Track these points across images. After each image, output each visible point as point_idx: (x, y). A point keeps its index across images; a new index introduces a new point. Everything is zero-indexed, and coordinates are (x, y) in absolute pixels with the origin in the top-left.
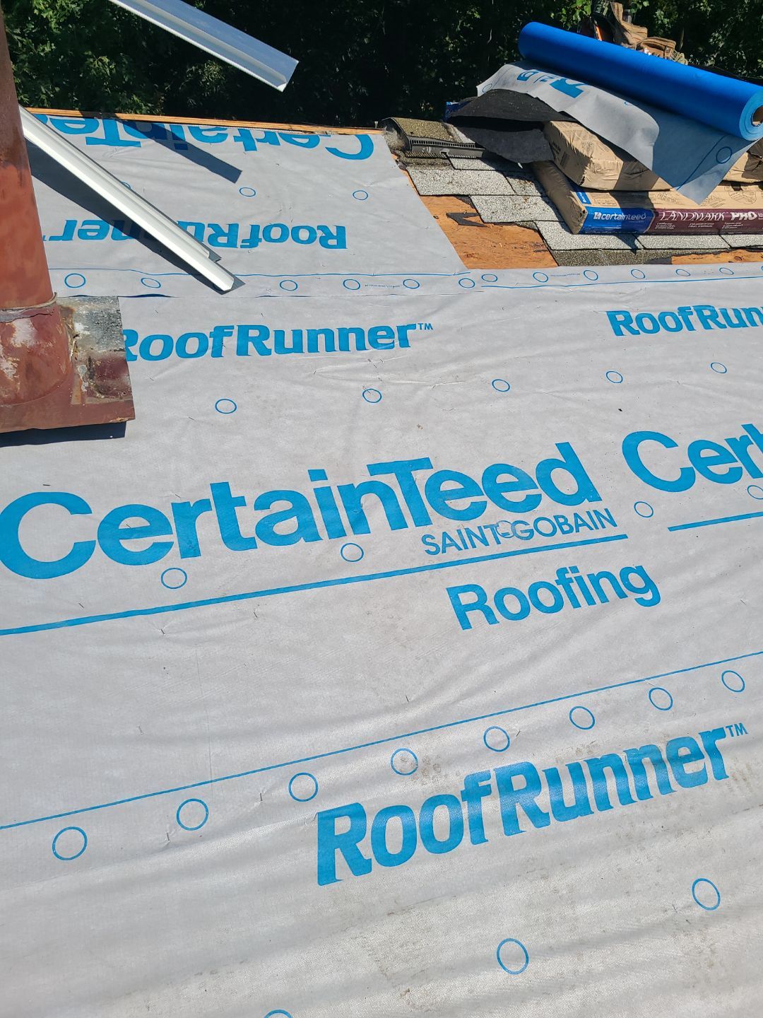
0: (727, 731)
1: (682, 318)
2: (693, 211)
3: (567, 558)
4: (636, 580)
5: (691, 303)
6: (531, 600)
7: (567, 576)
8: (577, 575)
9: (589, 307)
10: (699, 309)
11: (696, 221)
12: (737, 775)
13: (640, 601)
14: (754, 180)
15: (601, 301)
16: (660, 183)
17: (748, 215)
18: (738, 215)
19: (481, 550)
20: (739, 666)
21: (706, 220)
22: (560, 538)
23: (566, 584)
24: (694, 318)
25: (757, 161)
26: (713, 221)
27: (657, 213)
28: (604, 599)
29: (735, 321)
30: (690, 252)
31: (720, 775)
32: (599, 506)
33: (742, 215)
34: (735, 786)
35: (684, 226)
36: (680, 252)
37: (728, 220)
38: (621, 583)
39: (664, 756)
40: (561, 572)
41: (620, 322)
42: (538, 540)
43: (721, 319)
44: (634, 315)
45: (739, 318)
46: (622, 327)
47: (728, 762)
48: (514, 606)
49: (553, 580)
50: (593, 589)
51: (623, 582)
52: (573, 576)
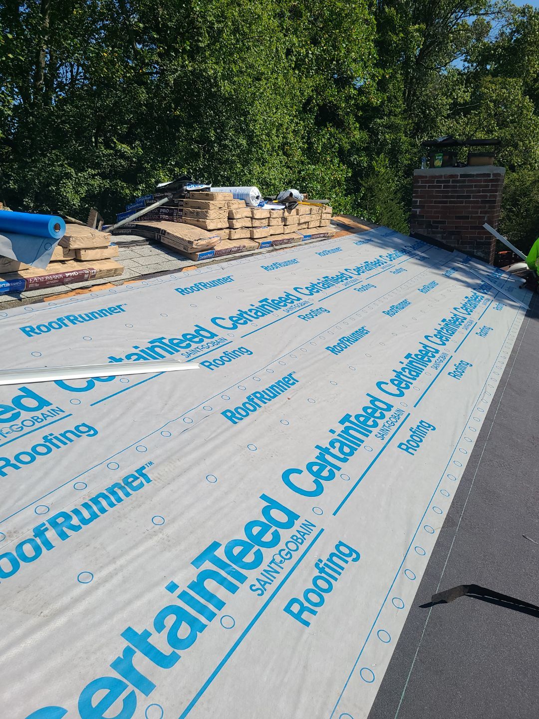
0: (146, 466)
1: (61, 323)
2: (45, 276)
3: (46, 431)
4: (82, 429)
5: (63, 315)
6: (34, 454)
7: (49, 438)
8: (53, 436)
9: (8, 328)
10: (68, 317)
11: (48, 280)
12: (156, 479)
13: (89, 436)
14: (70, 258)
15: (13, 324)
16: (22, 265)
17: (74, 273)
18: (69, 274)
20: (141, 443)
21: (54, 279)
22: (37, 425)
23: (50, 441)
24: (66, 321)
25: (68, 249)
26: (58, 279)
27: (26, 279)
28: (71, 441)
29: (88, 319)
30: (52, 295)
31: (148, 481)
32: (53, 407)
33: (71, 274)
34: (156, 482)
35: (43, 284)
36: (47, 296)
37: (65, 277)
39: (123, 485)
40: (45, 438)
41: (29, 331)
42: (26, 430)
43: (80, 319)
44: (35, 327)
45: (88, 317)
46: (31, 333)
47: (150, 476)
48: (27, 458)
49: (42, 442)
50: (64, 439)
51: (78, 432)
52: (52, 437)
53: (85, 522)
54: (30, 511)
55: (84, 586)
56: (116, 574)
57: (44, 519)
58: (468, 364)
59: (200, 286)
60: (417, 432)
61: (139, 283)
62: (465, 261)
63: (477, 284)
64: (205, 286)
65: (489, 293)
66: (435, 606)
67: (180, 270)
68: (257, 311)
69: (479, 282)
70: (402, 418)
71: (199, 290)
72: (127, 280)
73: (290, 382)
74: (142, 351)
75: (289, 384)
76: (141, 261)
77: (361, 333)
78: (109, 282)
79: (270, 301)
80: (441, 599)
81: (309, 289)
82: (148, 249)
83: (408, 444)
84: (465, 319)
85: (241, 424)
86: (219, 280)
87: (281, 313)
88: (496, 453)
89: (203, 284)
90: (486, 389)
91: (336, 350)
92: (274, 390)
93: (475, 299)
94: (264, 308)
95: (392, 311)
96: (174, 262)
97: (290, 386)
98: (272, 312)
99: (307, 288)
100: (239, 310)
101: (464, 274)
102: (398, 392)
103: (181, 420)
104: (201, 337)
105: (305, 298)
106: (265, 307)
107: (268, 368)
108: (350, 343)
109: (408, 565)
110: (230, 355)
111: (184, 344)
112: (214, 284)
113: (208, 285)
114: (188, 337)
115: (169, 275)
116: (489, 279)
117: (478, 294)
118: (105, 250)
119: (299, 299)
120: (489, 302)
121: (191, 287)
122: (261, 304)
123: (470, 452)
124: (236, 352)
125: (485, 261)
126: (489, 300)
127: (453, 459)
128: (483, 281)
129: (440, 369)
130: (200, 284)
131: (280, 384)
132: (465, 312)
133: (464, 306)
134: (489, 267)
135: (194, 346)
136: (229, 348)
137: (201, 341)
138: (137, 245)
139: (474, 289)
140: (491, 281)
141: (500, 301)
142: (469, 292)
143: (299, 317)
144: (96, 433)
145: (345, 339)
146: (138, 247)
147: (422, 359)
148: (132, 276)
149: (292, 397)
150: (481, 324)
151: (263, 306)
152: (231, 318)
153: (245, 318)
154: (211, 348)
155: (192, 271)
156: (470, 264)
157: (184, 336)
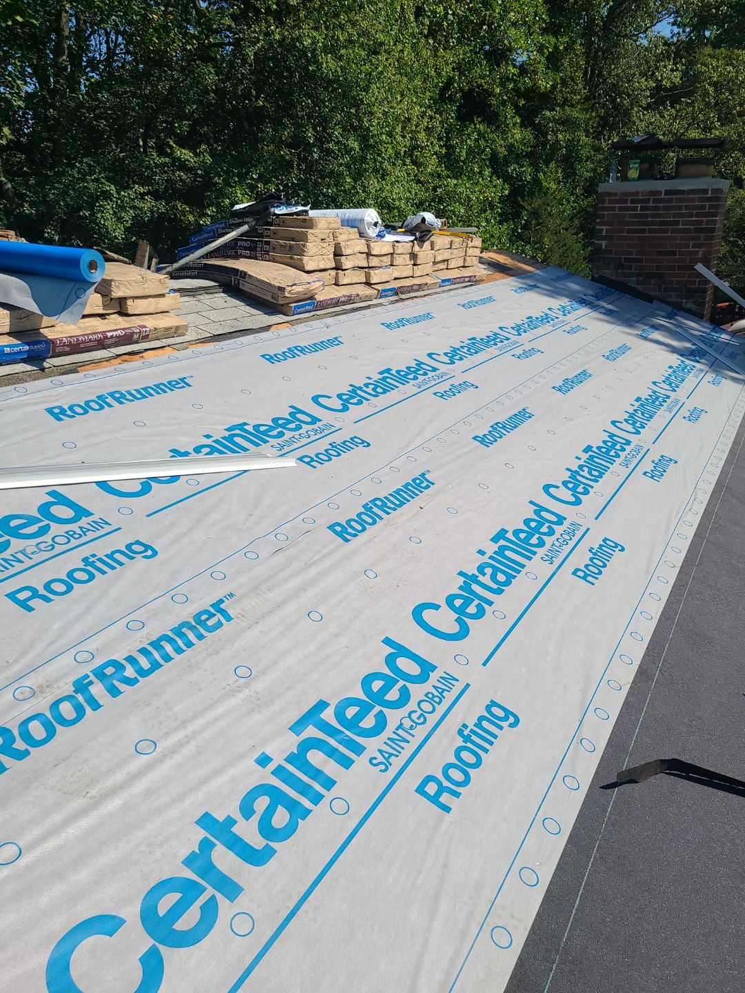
0: (224, 599)
1: (102, 402)
2: (79, 336)
3: (86, 551)
4: (136, 548)
5: (104, 392)
6: (70, 581)
7: (90, 560)
8: (97, 558)
9: (29, 409)
10: (112, 395)
11: (83, 342)
12: (238, 616)
13: (145, 557)
14: (113, 311)
15: (36, 404)
16: (46, 321)
17: (118, 333)
18: (111, 334)
19: (19, 567)
20: (217, 568)
21: (90, 341)
22: (74, 543)
23: (92, 564)
24: (109, 400)
25: (109, 298)
26: (96, 340)
27: (52, 341)
28: (121, 564)
29: (139, 396)
30: (89, 363)
31: (229, 619)
32: (95, 518)
33: (114, 333)
34: (239, 621)
35: (76, 347)
36: (82, 364)
37: (106, 338)
38: (129, 553)
39: (194, 623)
40: (85, 560)
41: (58, 414)
42: (58, 549)
43: (129, 397)
44: (66, 407)
45: (141, 393)
46: (61, 416)
47: (230, 612)
48: (61, 588)
49: (81, 565)
50: (111, 561)
51: (130, 552)
52: (94, 559)
53: (143, 673)
54: (67, 659)
55: (144, 758)
56: (188, 742)
57: (87, 669)
58: (671, 460)
59: (296, 351)
60: (598, 554)
61: (211, 346)
62: (670, 316)
63: (686, 348)
64: (302, 350)
65: (703, 361)
66: (622, 787)
67: (267, 328)
68: (376, 386)
69: (688, 345)
70: (579, 534)
71: (294, 357)
72: (194, 342)
73: (423, 485)
74: (217, 441)
75: (421, 487)
76: (213, 315)
77: (521, 417)
78: (169, 346)
79: (393, 372)
80: (630, 778)
81: (449, 355)
82: (221, 299)
83: (586, 570)
84: (668, 397)
85: (356, 542)
86: (322, 342)
87: (410, 388)
88: (708, 582)
89: (299, 349)
90: (695, 496)
91: (487, 440)
92: (401, 495)
93: (683, 370)
94: (386, 381)
95: (566, 386)
96: (259, 318)
97: (423, 490)
98: (397, 387)
99: (446, 354)
100: (351, 385)
101: (668, 335)
102: (573, 499)
103: (272, 536)
104: (298, 423)
105: (443, 368)
106: (388, 380)
107: (393, 464)
108: (505, 430)
109: (585, 732)
110: (339, 447)
111: (275, 433)
112: (317, 347)
113: (306, 350)
114: (280, 422)
115: (252, 336)
116: (703, 341)
117: (687, 362)
118: (161, 300)
119: (434, 369)
120: (703, 374)
121: (284, 353)
122: (381, 377)
123: (672, 581)
124: (347, 443)
125: (697, 315)
126: (702, 371)
127: (648, 591)
128: (694, 344)
129: (631, 467)
130: (295, 347)
131: (409, 487)
132: (668, 387)
133: (667, 380)
134: (704, 324)
135: (288, 435)
136: (337, 438)
137: (299, 428)
138: (207, 293)
139: (682, 355)
140: (706, 345)
141: (717, 372)
142: (675, 360)
143: (435, 394)
144: (155, 553)
145: (499, 425)
146: (207, 296)
147: (607, 452)
148: (200, 337)
149: (425, 506)
150: (690, 405)
151: (384, 379)
152: (339, 396)
153: (359, 396)
154: (313, 438)
155: (285, 331)
156: (676, 320)
157: (275, 420)
